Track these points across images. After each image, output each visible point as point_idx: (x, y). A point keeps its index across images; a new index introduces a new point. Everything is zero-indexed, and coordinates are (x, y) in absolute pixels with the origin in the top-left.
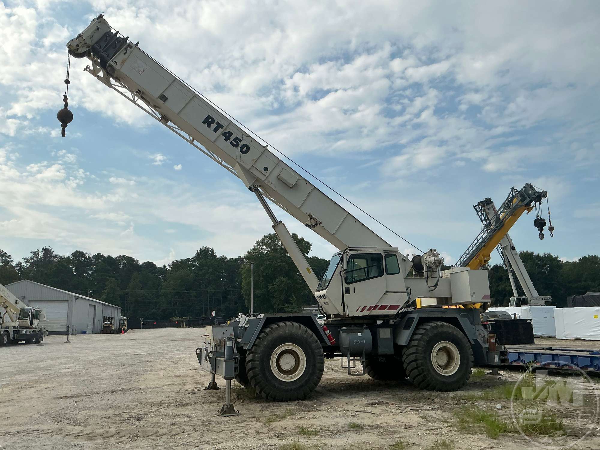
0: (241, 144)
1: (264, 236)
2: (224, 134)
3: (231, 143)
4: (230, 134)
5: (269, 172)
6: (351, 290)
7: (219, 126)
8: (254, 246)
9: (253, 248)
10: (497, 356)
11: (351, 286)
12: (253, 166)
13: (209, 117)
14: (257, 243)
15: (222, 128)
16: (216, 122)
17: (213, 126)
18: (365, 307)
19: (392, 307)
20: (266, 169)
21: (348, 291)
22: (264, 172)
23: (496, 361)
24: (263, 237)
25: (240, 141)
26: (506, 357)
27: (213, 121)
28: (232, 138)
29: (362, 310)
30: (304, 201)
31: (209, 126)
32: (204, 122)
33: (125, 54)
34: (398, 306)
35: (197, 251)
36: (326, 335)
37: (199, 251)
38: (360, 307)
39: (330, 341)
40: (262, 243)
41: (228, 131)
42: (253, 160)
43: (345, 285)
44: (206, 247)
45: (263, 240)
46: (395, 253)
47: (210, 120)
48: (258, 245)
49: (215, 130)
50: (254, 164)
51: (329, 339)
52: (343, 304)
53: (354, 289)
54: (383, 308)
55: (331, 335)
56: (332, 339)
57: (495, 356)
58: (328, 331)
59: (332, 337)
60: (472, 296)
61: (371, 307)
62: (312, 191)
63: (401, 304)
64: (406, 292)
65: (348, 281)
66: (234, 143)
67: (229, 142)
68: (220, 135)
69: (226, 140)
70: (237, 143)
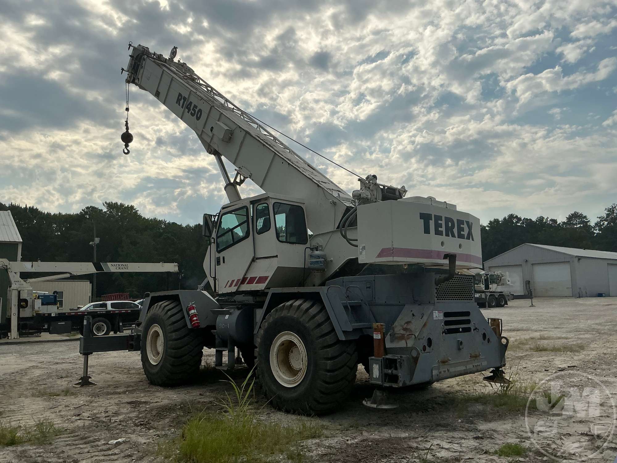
0: (197, 110)
5: (213, 132)
6: (221, 260)
10: (378, 366)
11: (221, 255)
12: (203, 130)
13: (180, 95)
18: (233, 281)
19: (262, 280)
20: (212, 129)
21: (218, 262)
22: (210, 133)
23: (374, 376)
26: (395, 372)
29: (230, 286)
30: (238, 154)
32: (177, 103)
33: (142, 68)
34: (266, 278)
36: (189, 315)
38: (229, 281)
39: (191, 323)
46: (266, 202)
50: (204, 128)
51: (191, 321)
52: (215, 279)
53: (224, 258)
54: (251, 281)
55: (195, 315)
56: (194, 321)
57: (374, 366)
58: (193, 311)
59: (195, 319)
60: (361, 253)
61: (238, 280)
62: (244, 138)
63: (270, 274)
64: (277, 256)
65: (219, 249)
66: (193, 112)
67: (190, 112)
68: (185, 109)
69: (188, 112)
70: (195, 111)
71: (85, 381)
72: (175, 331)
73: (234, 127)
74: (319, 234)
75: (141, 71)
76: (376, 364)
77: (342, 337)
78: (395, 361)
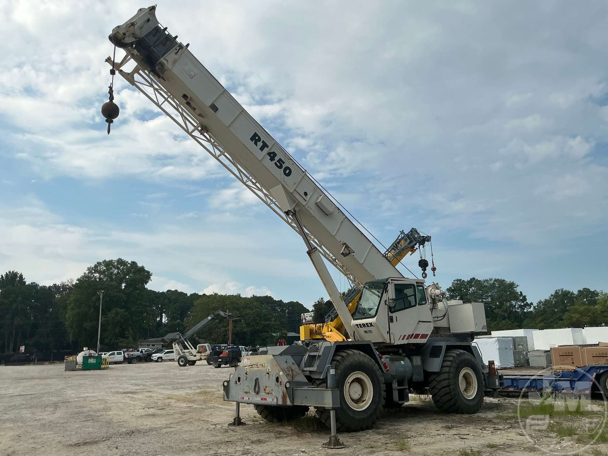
0: (284, 166)
1: (98, 263)
2: (269, 154)
3: (276, 164)
4: (275, 155)
5: (308, 196)
6: (394, 319)
7: (265, 145)
8: (85, 273)
9: (84, 275)
10: (497, 380)
11: (394, 315)
12: (295, 190)
13: (256, 135)
14: (89, 270)
15: (267, 148)
16: (262, 141)
17: (260, 144)
19: (424, 336)
20: (305, 194)
21: (391, 320)
24: (96, 264)
25: (284, 163)
27: (259, 140)
28: (277, 159)
29: (403, 339)
30: (339, 229)
31: (256, 144)
32: (252, 139)
33: (176, 53)
34: (427, 335)
35: (2, 276)
36: (382, 363)
37: (4, 276)
38: (401, 335)
40: (94, 270)
41: (272, 151)
42: (295, 184)
43: (390, 314)
44: (13, 272)
45: (96, 266)
46: (422, 285)
47: (257, 138)
48: (90, 272)
49: (262, 149)
52: (389, 333)
54: (417, 336)
61: (408, 336)
62: (344, 219)
63: (429, 333)
64: (431, 322)
65: (392, 310)
66: (279, 165)
67: (274, 162)
68: (265, 154)
69: (271, 160)
70: (281, 165)
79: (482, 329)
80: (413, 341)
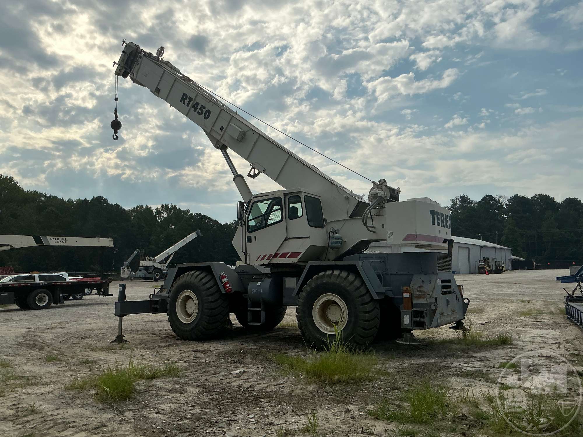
0: (204, 111)
2: (193, 107)
3: (198, 113)
4: (197, 104)
5: (223, 131)
6: (253, 239)
7: (191, 99)
10: (408, 316)
11: (253, 235)
12: (212, 129)
13: (184, 94)
15: (192, 101)
17: (187, 101)
18: (265, 256)
19: (294, 255)
20: (222, 128)
21: (249, 240)
22: (219, 131)
23: (405, 323)
25: (204, 108)
26: (422, 320)
27: (187, 96)
28: (199, 107)
29: (262, 259)
30: (251, 151)
31: (184, 103)
32: (181, 101)
33: (138, 65)
34: (299, 254)
36: (222, 283)
38: (260, 256)
39: (225, 289)
41: (196, 102)
42: (212, 123)
43: (248, 235)
46: (298, 195)
47: (185, 97)
49: (188, 105)
50: (213, 127)
51: (225, 287)
52: (245, 253)
53: (255, 237)
54: (284, 255)
55: (228, 283)
56: (227, 287)
57: (405, 316)
58: (225, 279)
59: (228, 285)
60: (389, 237)
61: (270, 255)
62: (258, 139)
63: (303, 251)
64: (309, 237)
65: (250, 230)
66: (200, 112)
67: (197, 111)
68: (190, 108)
69: (195, 111)
70: (202, 111)
71: (120, 339)
72: (211, 295)
73: (246, 129)
74: (335, 221)
75: (137, 67)
76: (407, 315)
77: (376, 297)
78: (422, 312)
79: (405, 239)
80: (277, 261)
